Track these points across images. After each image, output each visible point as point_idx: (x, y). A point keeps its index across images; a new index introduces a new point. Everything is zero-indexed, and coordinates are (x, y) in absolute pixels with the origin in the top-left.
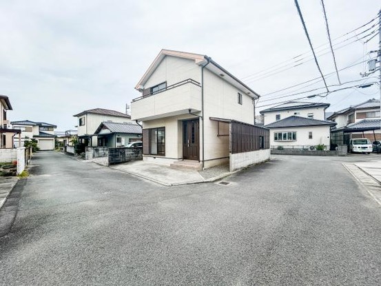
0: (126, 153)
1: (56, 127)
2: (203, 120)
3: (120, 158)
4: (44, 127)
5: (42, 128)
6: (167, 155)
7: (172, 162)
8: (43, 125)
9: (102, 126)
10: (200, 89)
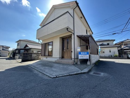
0: (33, 56)
1: (10, 47)
2: (74, 35)
3: (29, 58)
4: (5, 47)
5: (3, 48)
6: (54, 56)
7: (56, 59)
8: (4, 46)
9: (26, 46)
10: (73, 19)
